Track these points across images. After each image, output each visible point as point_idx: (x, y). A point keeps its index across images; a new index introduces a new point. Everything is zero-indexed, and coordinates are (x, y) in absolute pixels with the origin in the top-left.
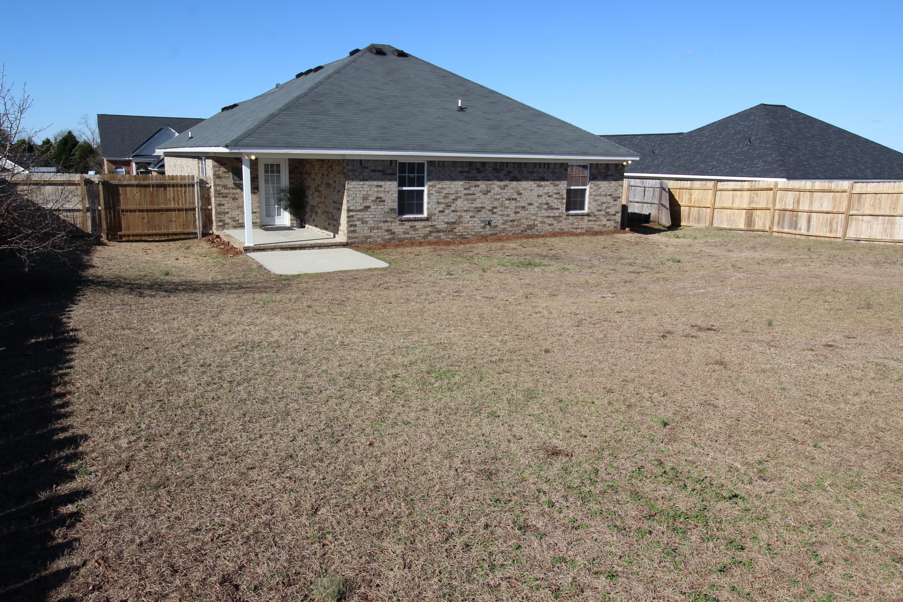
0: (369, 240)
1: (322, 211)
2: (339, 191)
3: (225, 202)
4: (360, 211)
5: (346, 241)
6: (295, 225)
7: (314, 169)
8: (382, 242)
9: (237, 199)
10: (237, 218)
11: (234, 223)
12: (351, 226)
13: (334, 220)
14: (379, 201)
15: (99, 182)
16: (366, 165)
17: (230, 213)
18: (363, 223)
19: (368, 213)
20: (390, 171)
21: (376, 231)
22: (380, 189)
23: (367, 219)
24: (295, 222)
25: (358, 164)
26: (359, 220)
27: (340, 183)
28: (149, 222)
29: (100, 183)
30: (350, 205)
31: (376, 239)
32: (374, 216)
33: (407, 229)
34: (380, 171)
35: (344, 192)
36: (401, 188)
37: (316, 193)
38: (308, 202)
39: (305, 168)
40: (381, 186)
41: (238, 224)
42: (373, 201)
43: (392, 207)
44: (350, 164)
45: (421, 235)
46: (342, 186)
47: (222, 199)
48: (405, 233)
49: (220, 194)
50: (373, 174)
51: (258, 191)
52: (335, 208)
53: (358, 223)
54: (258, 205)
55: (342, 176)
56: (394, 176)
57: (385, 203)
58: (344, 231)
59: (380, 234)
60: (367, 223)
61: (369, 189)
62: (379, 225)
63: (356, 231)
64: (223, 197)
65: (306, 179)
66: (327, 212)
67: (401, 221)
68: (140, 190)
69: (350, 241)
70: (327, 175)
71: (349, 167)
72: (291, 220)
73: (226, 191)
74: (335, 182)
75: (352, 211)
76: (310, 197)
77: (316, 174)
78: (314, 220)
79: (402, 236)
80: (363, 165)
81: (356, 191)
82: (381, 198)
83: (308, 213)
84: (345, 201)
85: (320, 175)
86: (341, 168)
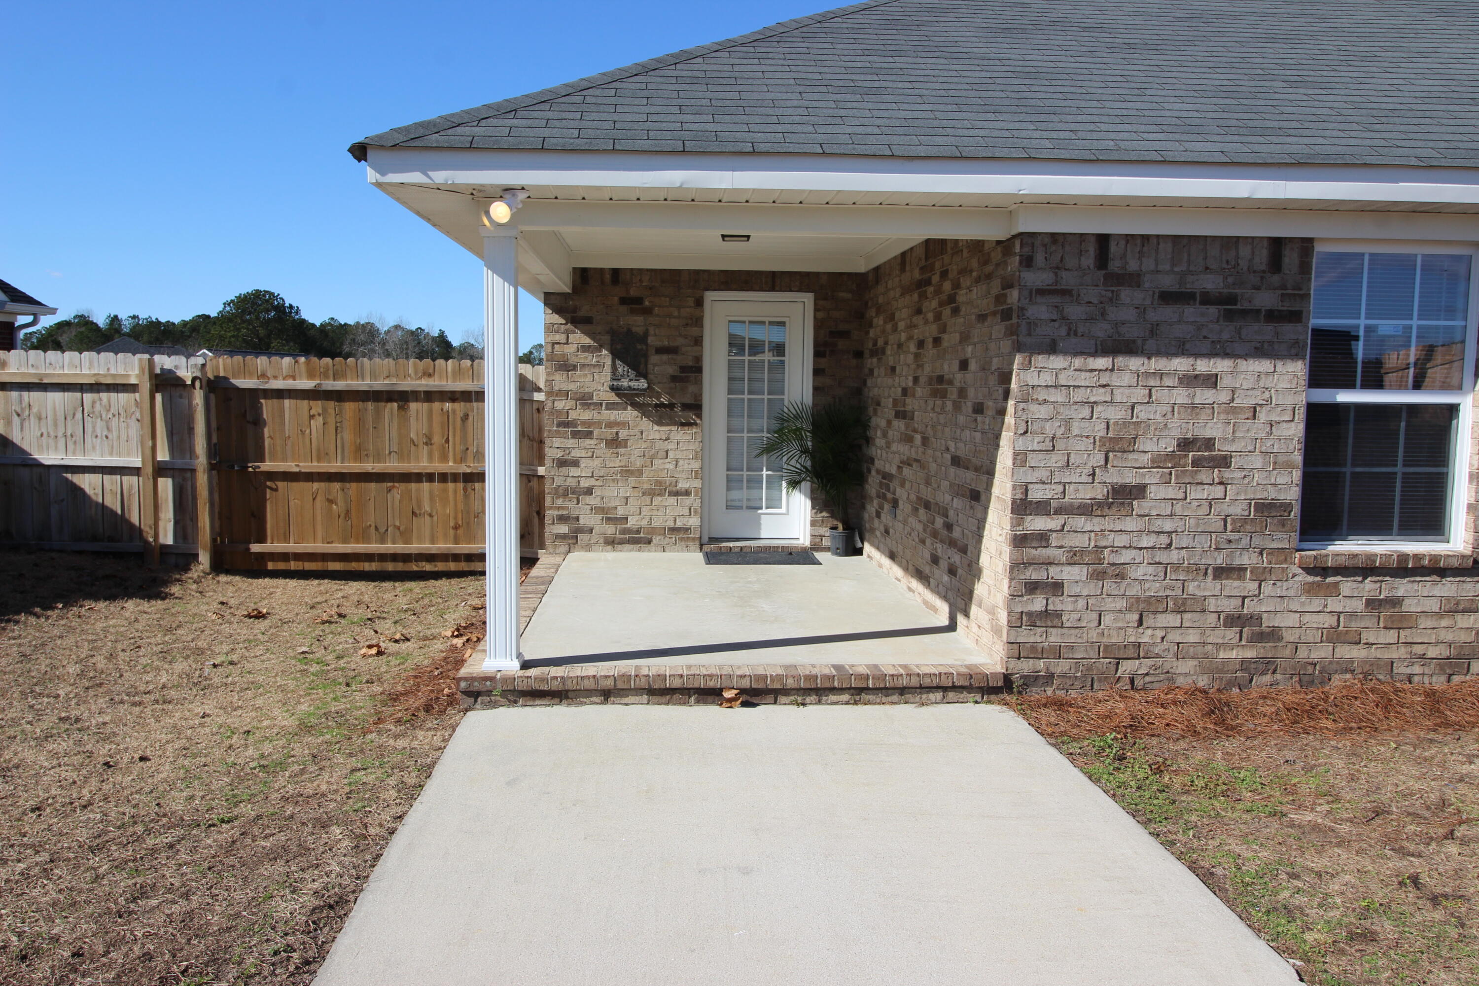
0: (1127, 667)
1: (913, 497)
2: (979, 409)
3: (583, 454)
4: (1086, 510)
5: (1000, 669)
6: (826, 542)
7: (895, 329)
8: (1203, 682)
9: (624, 444)
10: (621, 512)
11: (610, 529)
12: (1032, 587)
13: (952, 543)
14: (1196, 463)
15: (194, 379)
16: (1133, 266)
17: (597, 492)
18: (1099, 576)
19: (1130, 524)
20: (1265, 300)
21: (1173, 620)
22: (1204, 396)
23: (1126, 557)
24: (825, 531)
25: (1089, 260)
26: (1075, 557)
27: (984, 368)
28: (348, 513)
29: (198, 384)
30: (1032, 477)
31: (1170, 663)
32: (1164, 540)
33: (1353, 615)
34: (1207, 299)
35: (1002, 412)
36: (1323, 396)
37: (896, 423)
38: (872, 461)
39: (872, 333)
40: (1212, 381)
41: (624, 531)
42: (1158, 461)
43: (1272, 494)
44: (1039, 258)
45: (1432, 652)
46: (993, 380)
47: (571, 442)
48: (1335, 636)
49: (567, 424)
50: (1168, 312)
51: (700, 416)
52: (958, 491)
53: (1070, 574)
54: (696, 465)
55: (998, 328)
56: (1289, 330)
57: (1227, 474)
58: (992, 611)
59: (1192, 637)
60: (1121, 576)
61: (1140, 394)
62: (1191, 587)
63: (1058, 615)
64: (576, 435)
65: (871, 371)
66: (927, 505)
67: (1321, 570)
68: (325, 410)
69: (1026, 667)
70: (937, 341)
71: (1037, 278)
72: (813, 523)
73: (589, 415)
74: (964, 365)
75: (1043, 508)
76: (880, 442)
77: (900, 346)
78: (887, 532)
79: (1322, 653)
80: (1115, 265)
81: (1068, 404)
82: (1209, 443)
83: (871, 499)
84: (1004, 459)
85: (912, 347)
86: (996, 287)
